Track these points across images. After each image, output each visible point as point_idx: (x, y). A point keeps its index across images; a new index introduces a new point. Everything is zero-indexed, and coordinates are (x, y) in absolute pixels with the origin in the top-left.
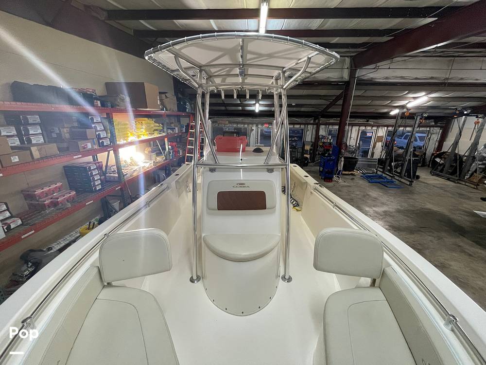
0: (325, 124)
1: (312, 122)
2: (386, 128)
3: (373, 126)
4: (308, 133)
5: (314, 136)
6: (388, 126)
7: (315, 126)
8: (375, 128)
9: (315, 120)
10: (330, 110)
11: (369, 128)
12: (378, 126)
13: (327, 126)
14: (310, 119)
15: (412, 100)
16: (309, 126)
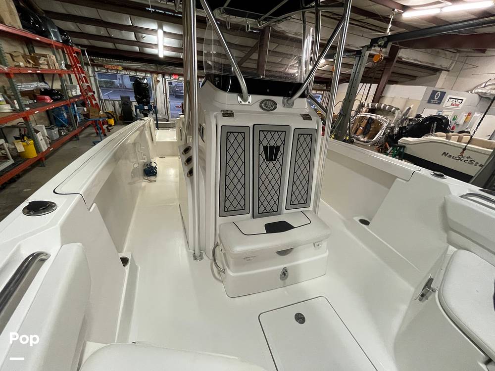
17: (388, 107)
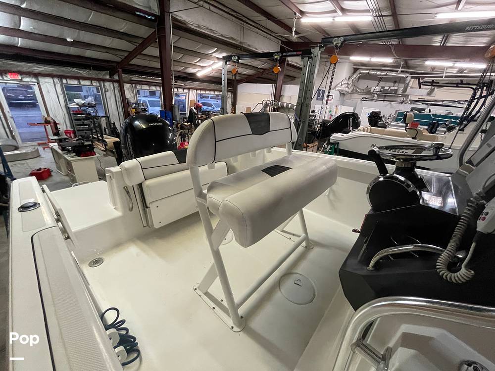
0: (131, 82)
1: (108, 77)
2: (195, 91)
3: (184, 89)
4: (108, 94)
5: (119, 100)
6: (197, 89)
7: (116, 85)
8: (186, 91)
9: (111, 75)
10: (135, 61)
11: (181, 90)
12: (189, 89)
13: (134, 85)
14: (104, 72)
15: (217, 61)
16: (107, 84)
17: (290, 105)
